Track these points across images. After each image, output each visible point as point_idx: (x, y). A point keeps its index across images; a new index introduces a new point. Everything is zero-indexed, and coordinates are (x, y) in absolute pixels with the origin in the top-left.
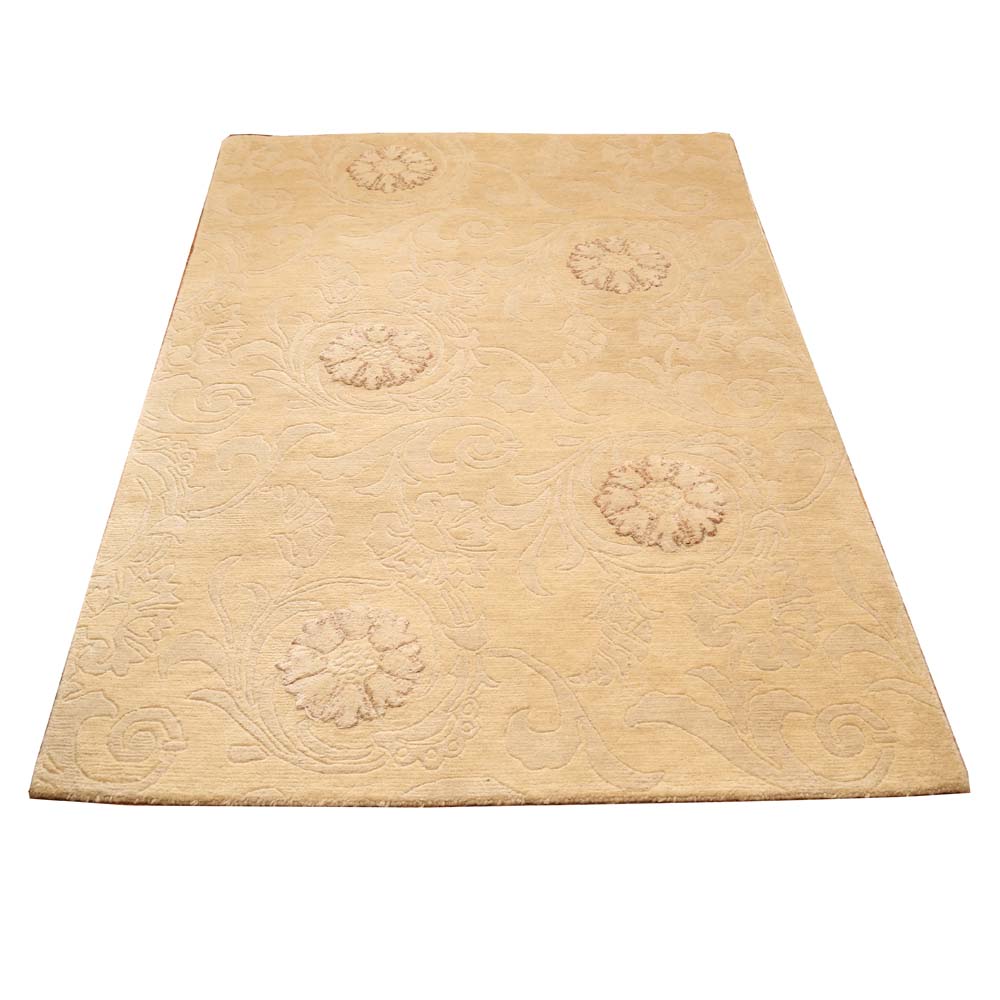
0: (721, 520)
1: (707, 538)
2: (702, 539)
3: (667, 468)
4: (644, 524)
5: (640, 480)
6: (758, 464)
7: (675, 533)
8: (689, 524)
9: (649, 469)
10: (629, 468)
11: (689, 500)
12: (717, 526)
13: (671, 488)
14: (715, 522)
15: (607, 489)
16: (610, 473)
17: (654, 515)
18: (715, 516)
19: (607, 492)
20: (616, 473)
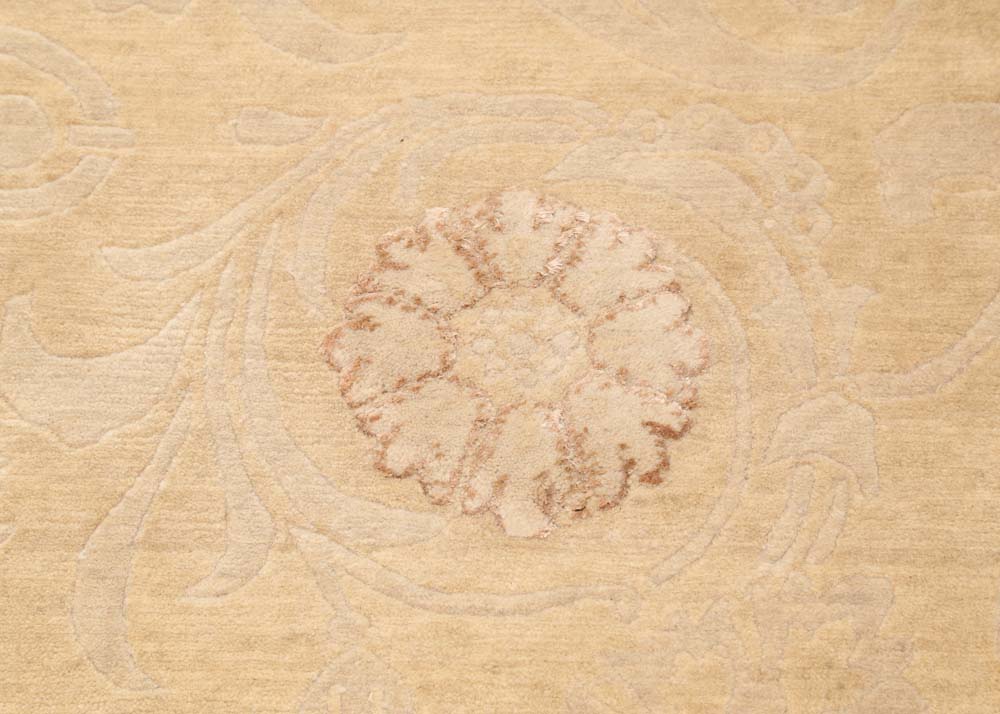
0: (686, 427)
1: (637, 490)
2: (622, 495)
3: (548, 238)
4: (456, 438)
5: (465, 281)
6: (822, 221)
7: (543, 475)
8: (589, 446)
9: (497, 244)
10: (437, 237)
11: (600, 358)
12: (672, 446)
13: (552, 311)
14: (667, 433)
15: (367, 309)
16: (382, 252)
17: (490, 410)
18: (668, 414)
19: (365, 323)
20: (397, 253)
